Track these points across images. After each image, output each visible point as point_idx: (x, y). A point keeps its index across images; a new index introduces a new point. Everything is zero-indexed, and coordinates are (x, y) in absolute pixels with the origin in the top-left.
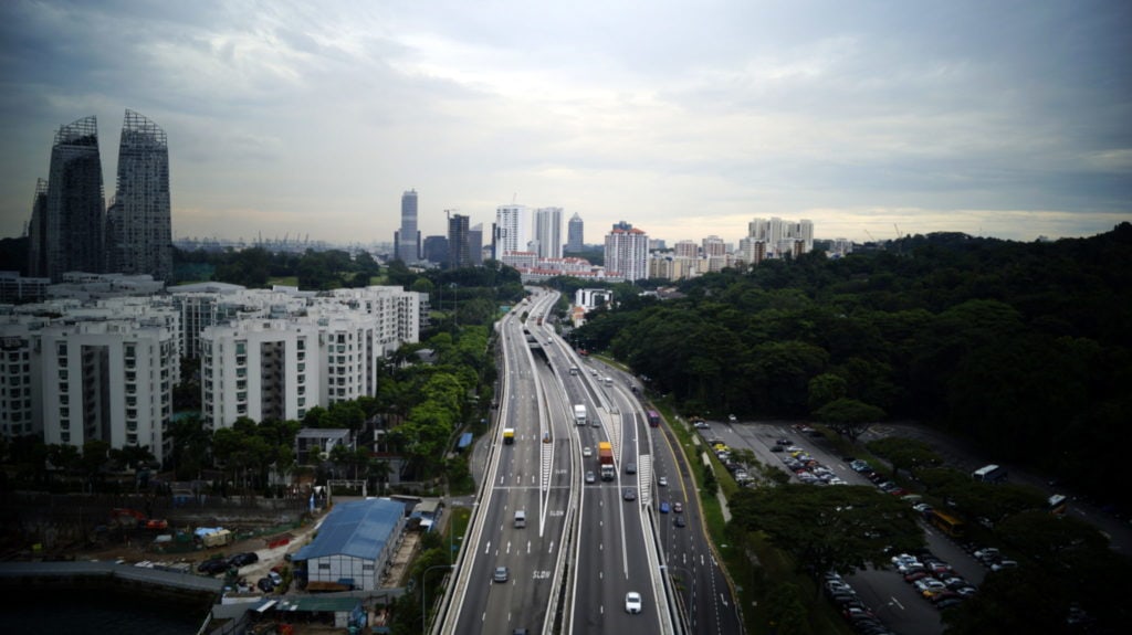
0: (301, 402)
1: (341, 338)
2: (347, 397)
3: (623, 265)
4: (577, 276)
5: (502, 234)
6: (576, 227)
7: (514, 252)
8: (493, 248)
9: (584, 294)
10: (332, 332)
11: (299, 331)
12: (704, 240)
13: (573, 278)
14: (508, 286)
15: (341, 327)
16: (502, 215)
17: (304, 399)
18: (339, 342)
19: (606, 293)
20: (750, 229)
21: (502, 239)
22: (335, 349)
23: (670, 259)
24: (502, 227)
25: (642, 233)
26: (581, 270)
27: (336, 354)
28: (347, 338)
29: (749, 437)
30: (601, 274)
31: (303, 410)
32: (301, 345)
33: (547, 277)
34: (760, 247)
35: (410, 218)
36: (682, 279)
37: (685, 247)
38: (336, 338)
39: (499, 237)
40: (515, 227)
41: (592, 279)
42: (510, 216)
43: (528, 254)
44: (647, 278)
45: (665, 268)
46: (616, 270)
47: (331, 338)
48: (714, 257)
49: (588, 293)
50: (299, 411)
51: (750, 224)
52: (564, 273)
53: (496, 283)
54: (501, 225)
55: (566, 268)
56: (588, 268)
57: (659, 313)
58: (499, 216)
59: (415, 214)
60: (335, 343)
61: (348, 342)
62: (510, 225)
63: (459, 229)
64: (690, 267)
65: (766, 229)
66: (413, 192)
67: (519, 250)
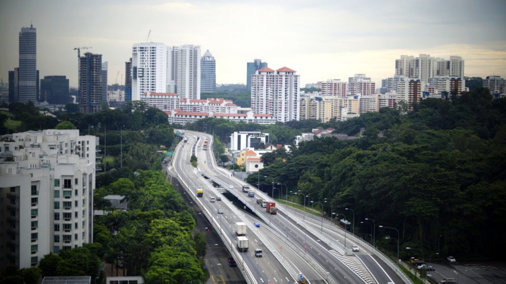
0: (34, 249)
1: (68, 183)
2: (73, 244)
3: (272, 106)
4: (225, 118)
5: (139, 74)
6: (209, 66)
7: (153, 94)
8: (128, 88)
9: (239, 137)
10: (58, 177)
11: (32, 175)
12: (350, 79)
13: (222, 120)
14: (158, 129)
15: (68, 172)
16: (139, 53)
17: (36, 246)
18: (65, 187)
19: (262, 135)
20: (397, 67)
21: (139, 79)
22: (61, 194)
23: (320, 99)
24: (139, 66)
25: (293, 72)
26: (227, 112)
27: (62, 200)
28: (73, 183)
29: (478, 278)
30: (250, 116)
31: (36, 258)
32: (34, 190)
33: (193, 119)
34: (415, 85)
35: (29, 57)
36: (333, 120)
37: (333, 87)
38: (62, 183)
39: (135, 77)
40: (153, 66)
41: (241, 121)
42: (148, 54)
43: (165, 95)
44: (298, 119)
45: (315, 109)
46: (264, 112)
47: (57, 183)
48: (364, 97)
49: (243, 136)
50: (32, 258)
51: (397, 62)
52: (211, 115)
53: (143, 126)
54: (137, 63)
55: (212, 110)
56: (235, 110)
57: (354, 155)
58: (135, 55)
59: (33, 51)
60: (60, 188)
61: (74, 187)
62: (148, 64)
63: (91, 68)
64: (341, 107)
65: (413, 66)
66: (32, 28)
67: (158, 91)
